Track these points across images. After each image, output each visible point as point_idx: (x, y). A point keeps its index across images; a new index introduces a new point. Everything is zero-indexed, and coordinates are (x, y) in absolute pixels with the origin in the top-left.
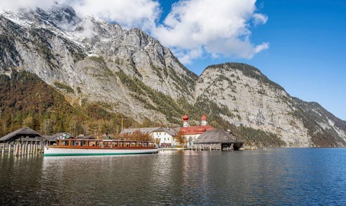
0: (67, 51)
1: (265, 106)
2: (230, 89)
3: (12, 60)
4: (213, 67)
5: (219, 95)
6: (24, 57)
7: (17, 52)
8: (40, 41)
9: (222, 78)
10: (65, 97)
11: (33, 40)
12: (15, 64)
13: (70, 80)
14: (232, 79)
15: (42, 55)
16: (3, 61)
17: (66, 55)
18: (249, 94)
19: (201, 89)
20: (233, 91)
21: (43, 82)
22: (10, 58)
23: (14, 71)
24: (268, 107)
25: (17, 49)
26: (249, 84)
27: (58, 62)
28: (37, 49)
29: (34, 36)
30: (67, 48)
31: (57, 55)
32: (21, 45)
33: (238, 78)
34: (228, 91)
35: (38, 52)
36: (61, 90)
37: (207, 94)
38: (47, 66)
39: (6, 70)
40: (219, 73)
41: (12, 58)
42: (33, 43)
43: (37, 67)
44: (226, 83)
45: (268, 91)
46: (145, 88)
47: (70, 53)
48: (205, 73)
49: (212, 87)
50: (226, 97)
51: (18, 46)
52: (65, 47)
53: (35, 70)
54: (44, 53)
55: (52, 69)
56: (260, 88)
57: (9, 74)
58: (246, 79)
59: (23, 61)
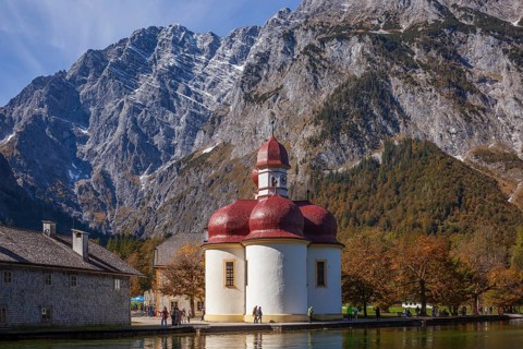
0: (505, 61)
3: (384, 123)
6: (409, 110)
7: (394, 102)
8: (441, 59)
10: (501, 182)
11: (425, 60)
12: (390, 130)
13: (515, 135)
15: (446, 91)
16: (368, 128)
17: (504, 74)
21: (445, 155)
22: (380, 119)
23: (389, 144)
25: (395, 93)
27: (484, 98)
28: (434, 81)
29: (429, 50)
30: (505, 52)
31: (483, 80)
32: (400, 83)
35: (437, 87)
36: (491, 167)
38: (457, 115)
39: (375, 147)
41: (385, 118)
42: (426, 68)
43: (436, 124)
47: (512, 64)
51: (397, 87)
52: (500, 52)
53: (432, 131)
54: (450, 84)
55: (468, 119)
57: (378, 156)
59: (407, 118)
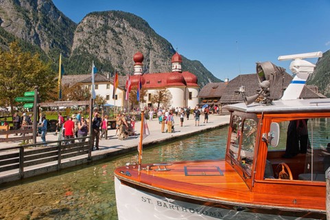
1: (151, 63)
2: (114, 41)
4: (96, 14)
5: (102, 48)
9: (105, 28)
14: (117, 30)
18: (135, 48)
19: (80, 40)
20: (118, 44)
24: (155, 63)
26: (136, 37)
33: (124, 28)
34: (111, 43)
37: (87, 46)
40: (102, 23)
44: (110, 34)
45: (155, 46)
46: (6, 35)
48: (85, 21)
49: (93, 38)
50: (109, 50)
56: (147, 42)
58: (132, 31)
